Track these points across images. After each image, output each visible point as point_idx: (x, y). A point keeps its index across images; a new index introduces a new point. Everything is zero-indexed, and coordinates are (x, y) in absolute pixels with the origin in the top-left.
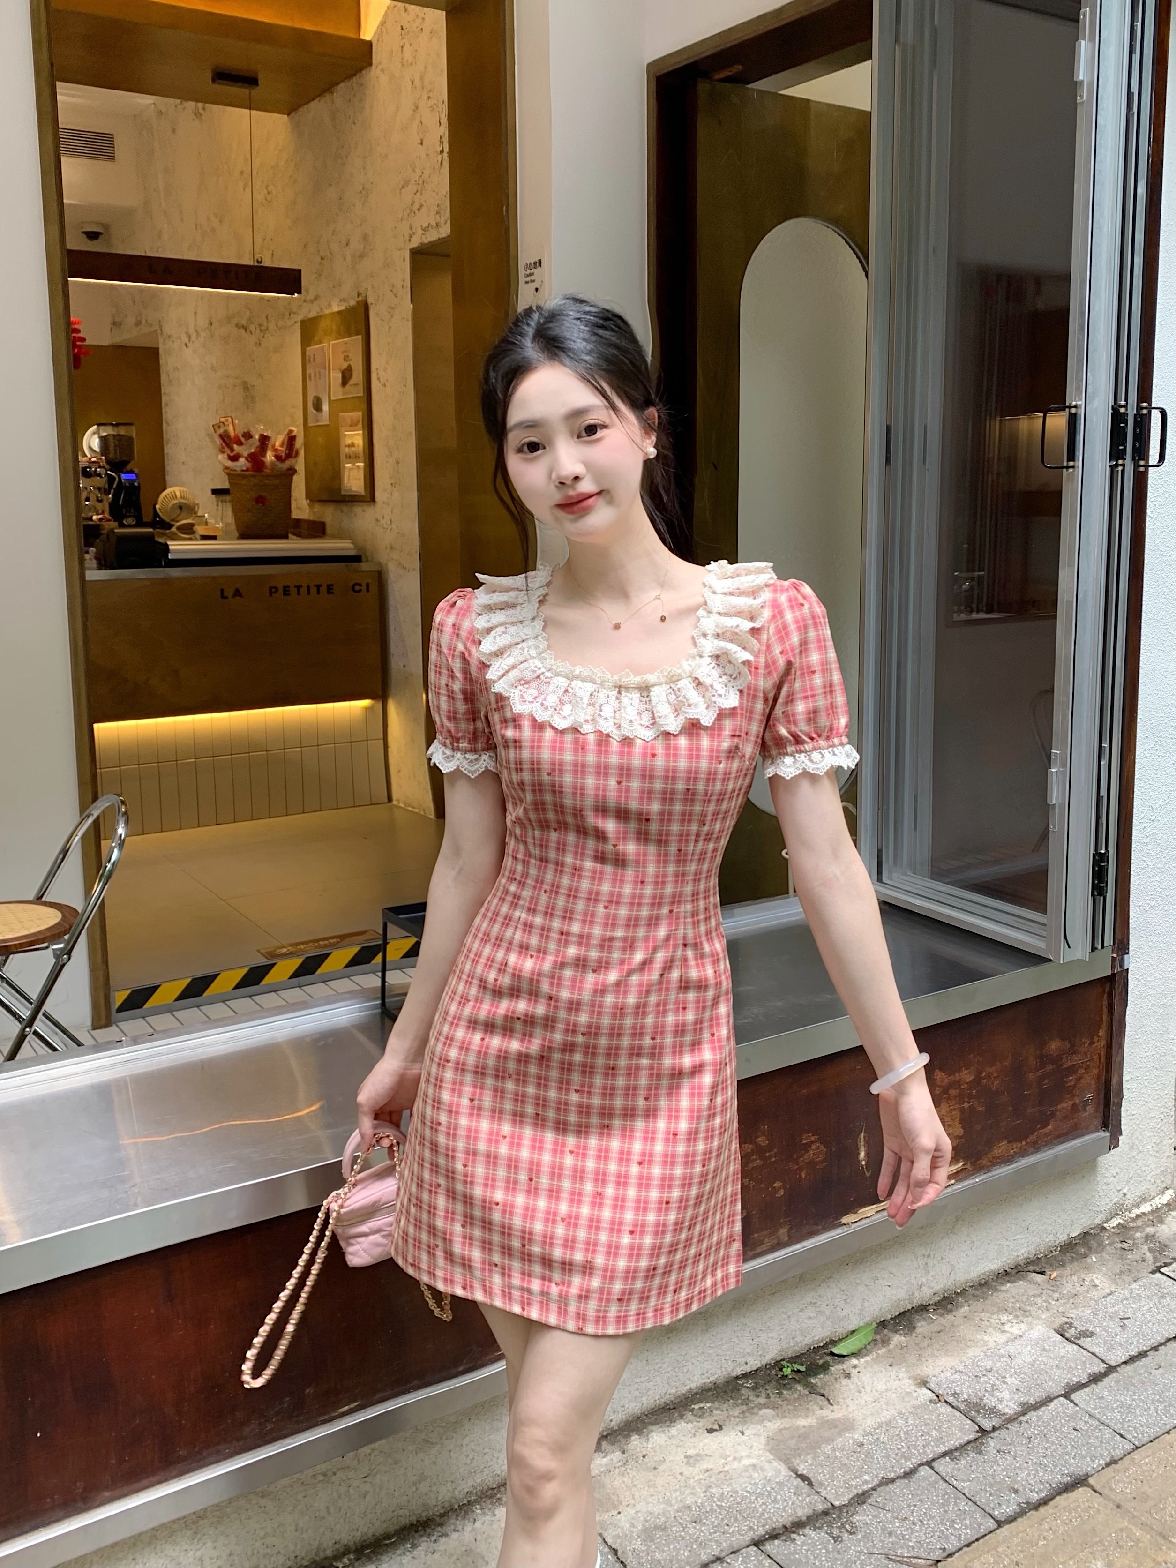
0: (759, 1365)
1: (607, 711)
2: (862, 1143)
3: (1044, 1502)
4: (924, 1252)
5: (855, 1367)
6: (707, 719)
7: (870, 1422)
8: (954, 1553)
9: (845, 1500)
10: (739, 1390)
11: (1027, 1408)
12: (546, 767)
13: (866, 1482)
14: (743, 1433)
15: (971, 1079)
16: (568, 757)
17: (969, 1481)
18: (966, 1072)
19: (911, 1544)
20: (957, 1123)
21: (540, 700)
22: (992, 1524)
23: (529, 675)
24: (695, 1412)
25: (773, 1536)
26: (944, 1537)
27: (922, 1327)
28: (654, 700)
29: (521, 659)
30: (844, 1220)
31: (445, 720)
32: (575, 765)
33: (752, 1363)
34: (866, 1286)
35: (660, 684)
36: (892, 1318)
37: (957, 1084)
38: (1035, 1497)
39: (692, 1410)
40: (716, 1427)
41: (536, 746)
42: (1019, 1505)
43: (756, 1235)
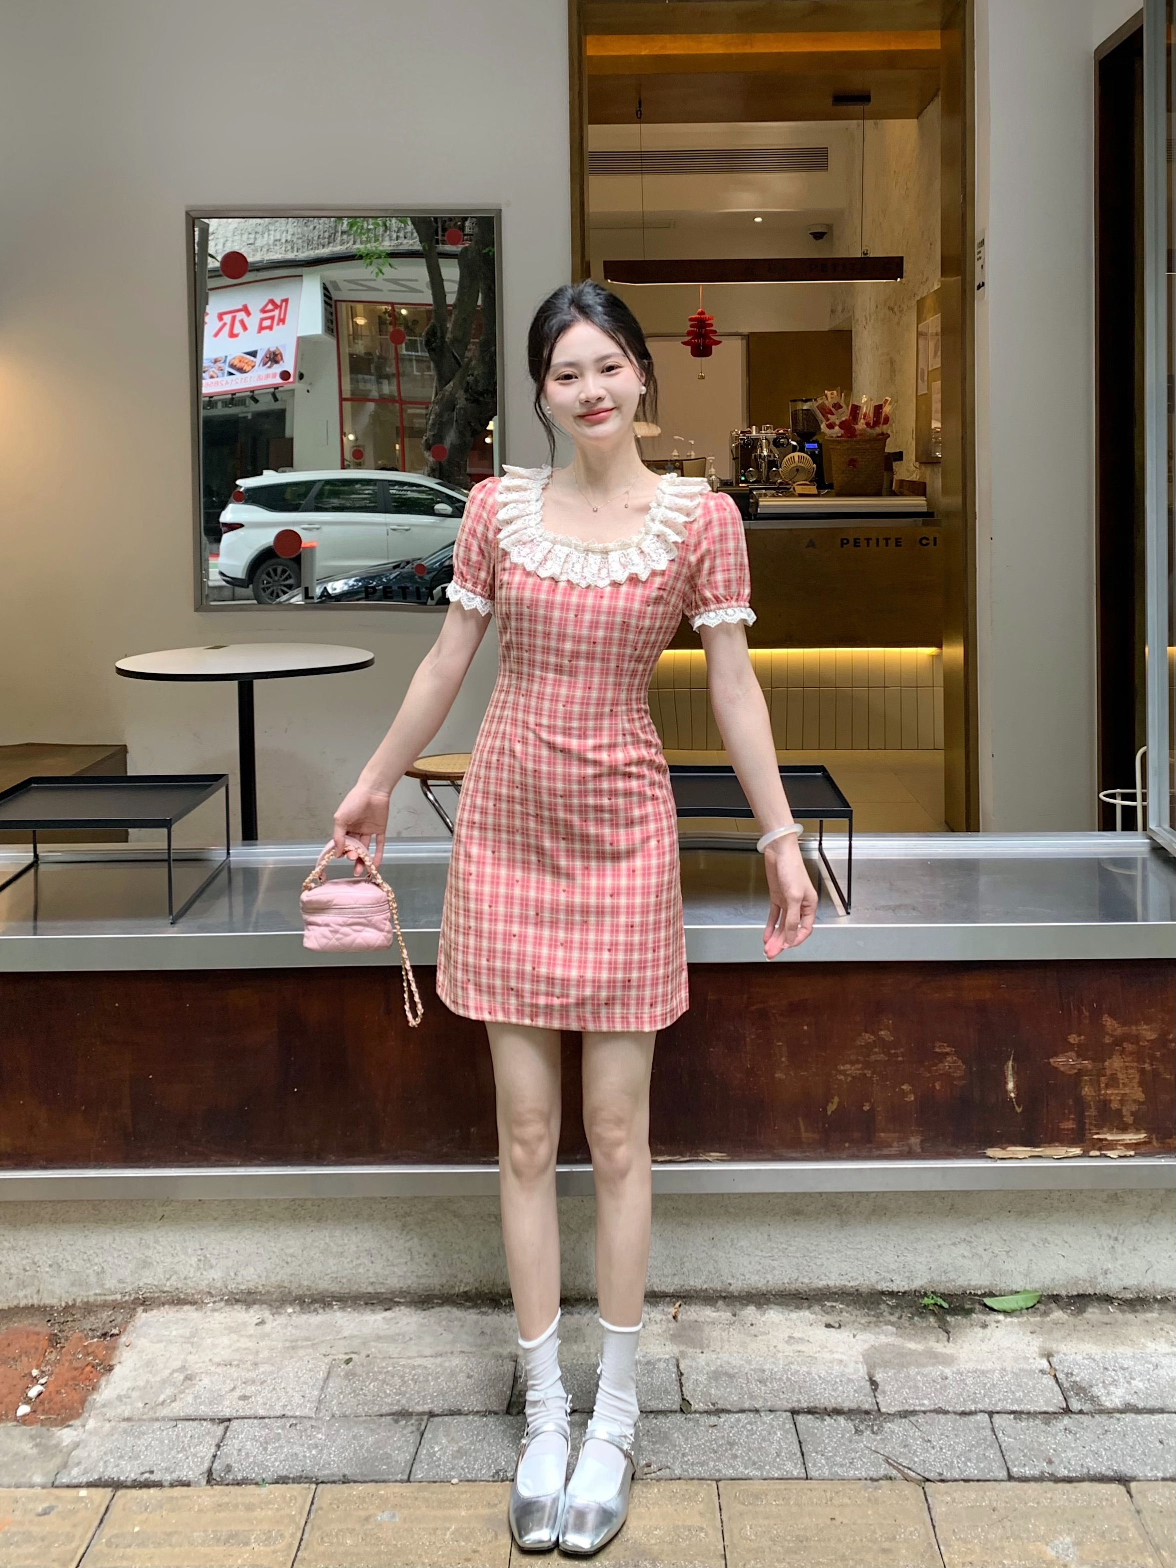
0: (906, 1288)
1: (578, 568)
2: (1010, 1072)
3: (1069, 1480)
4: (1109, 1232)
5: (998, 1322)
6: (644, 576)
7: (970, 1366)
8: (948, 1481)
9: (892, 1410)
10: (879, 1304)
11: (1129, 1409)
12: (527, 602)
13: (923, 1405)
14: (854, 1336)
15: (1152, 1038)
16: (543, 596)
17: (1015, 1439)
18: (1145, 1027)
19: (916, 1459)
20: (1136, 1085)
21: (530, 556)
22: (1003, 1474)
23: (525, 538)
24: (825, 1308)
25: (810, 1411)
26: (951, 1467)
27: (1093, 1313)
28: (610, 560)
29: (523, 526)
30: (990, 1152)
31: (460, 564)
32: (547, 602)
33: (898, 1282)
34: (1034, 1245)
35: (616, 550)
36: (1068, 1296)
37: (1136, 1039)
38: (1063, 1472)
39: (823, 1306)
40: (837, 1325)
41: (522, 587)
42: (1042, 1473)
43: (882, 1135)
